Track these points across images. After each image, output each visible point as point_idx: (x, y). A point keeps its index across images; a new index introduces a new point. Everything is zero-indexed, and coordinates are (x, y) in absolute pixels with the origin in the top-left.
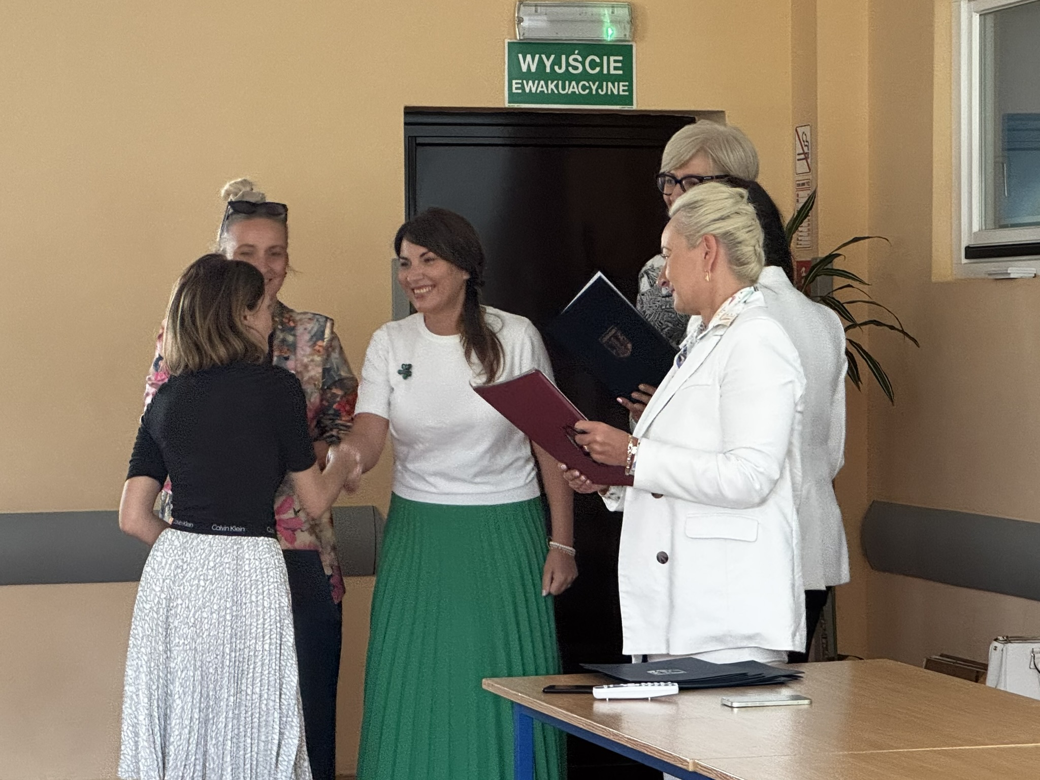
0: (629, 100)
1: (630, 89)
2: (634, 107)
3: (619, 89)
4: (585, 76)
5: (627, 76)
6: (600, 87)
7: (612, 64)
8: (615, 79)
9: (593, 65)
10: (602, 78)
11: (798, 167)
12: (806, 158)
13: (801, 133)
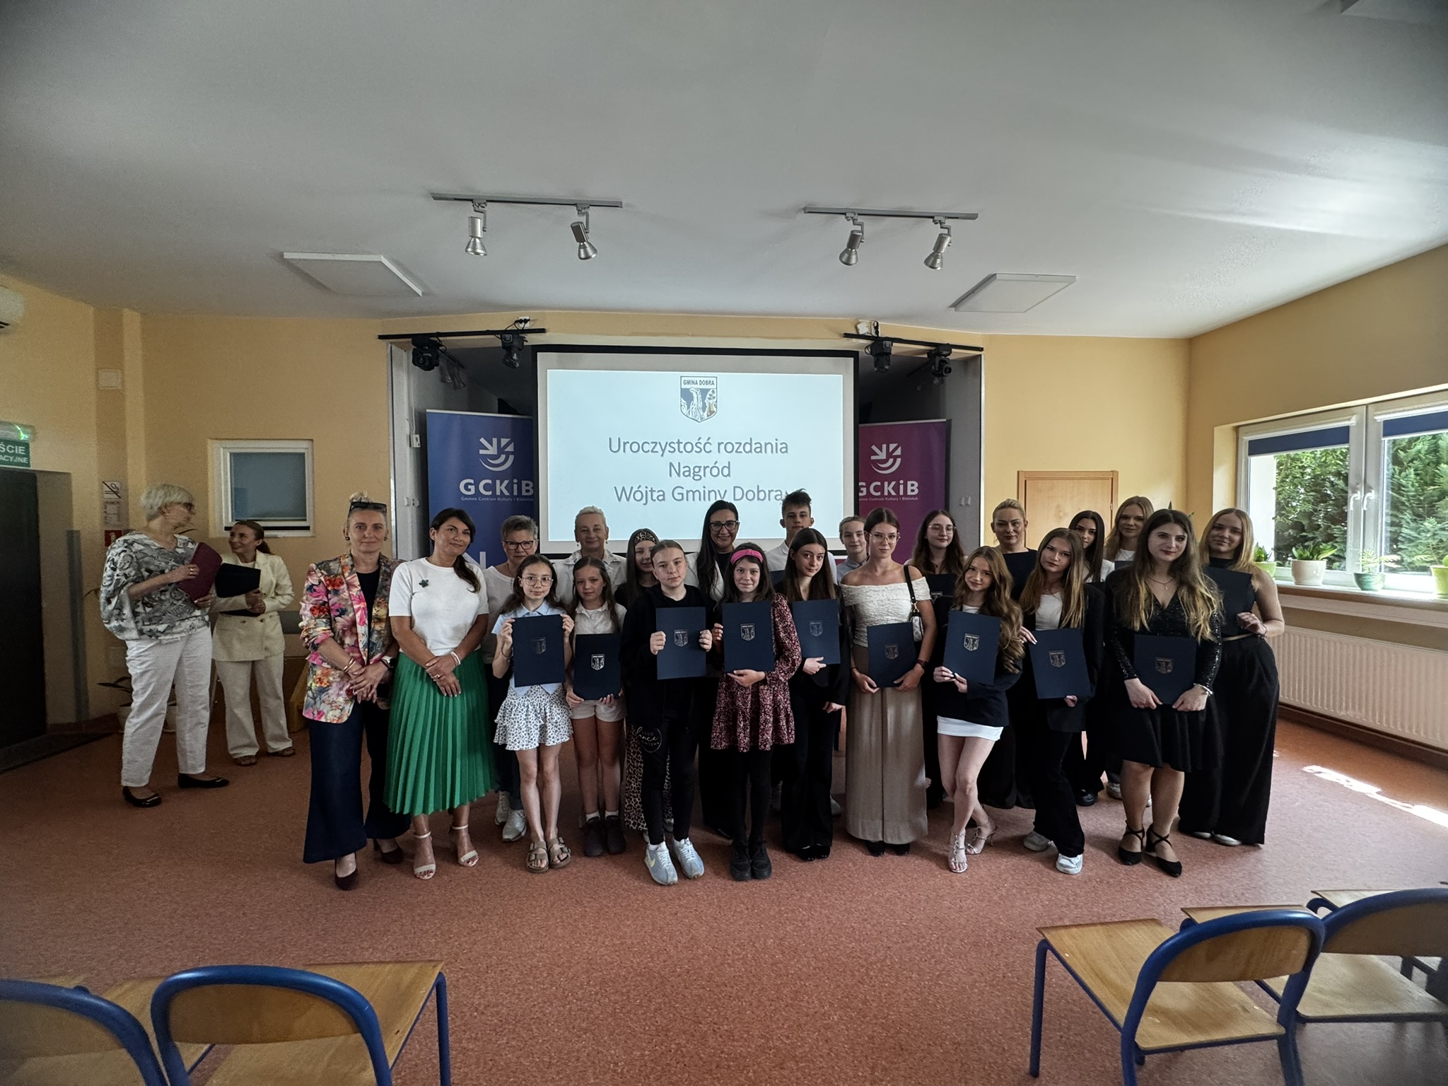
0: (28, 465)
1: (29, 461)
2: (31, 468)
3: (24, 460)
4: (6, 453)
5: (27, 455)
6: (14, 458)
7: (20, 450)
8: (24, 456)
9: (10, 449)
10: (14, 455)
11: (106, 496)
12: (116, 493)
13: (109, 484)
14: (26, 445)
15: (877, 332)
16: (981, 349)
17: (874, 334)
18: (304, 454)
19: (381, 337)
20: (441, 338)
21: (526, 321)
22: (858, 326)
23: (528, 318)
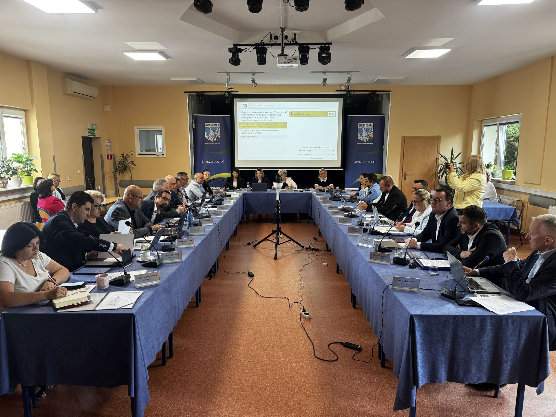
6: (93, 134)
11: (107, 144)
12: (110, 143)
13: (108, 140)
14: (94, 130)
15: (348, 89)
16: (390, 91)
17: (347, 89)
18: (161, 131)
19: (185, 92)
20: (204, 93)
21: (232, 88)
22: (342, 87)
23: (232, 87)
